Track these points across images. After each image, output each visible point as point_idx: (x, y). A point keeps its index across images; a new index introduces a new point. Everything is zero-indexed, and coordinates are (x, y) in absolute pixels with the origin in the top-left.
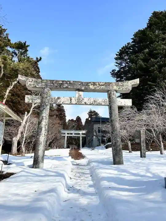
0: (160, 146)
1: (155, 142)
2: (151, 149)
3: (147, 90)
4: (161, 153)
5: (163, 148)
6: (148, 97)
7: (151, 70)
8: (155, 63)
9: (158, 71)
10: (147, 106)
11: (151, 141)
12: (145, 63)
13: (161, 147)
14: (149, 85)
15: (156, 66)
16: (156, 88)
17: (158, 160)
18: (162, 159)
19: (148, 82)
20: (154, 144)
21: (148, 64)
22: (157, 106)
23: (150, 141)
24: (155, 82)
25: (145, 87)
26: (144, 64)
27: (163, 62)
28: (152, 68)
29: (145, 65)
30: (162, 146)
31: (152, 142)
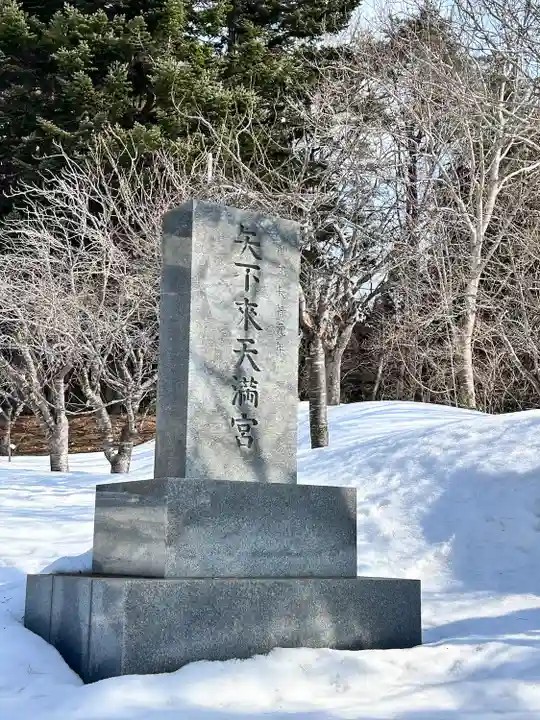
0: (54, 433)
1: (32, 413)
2: (13, 447)
3: (26, 155)
4: (55, 467)
5: (66, 444)
6: (23, 189)
7: (58, 61)
8: (80, 30)
9: (90, 74)
10: (14, 235)
11: (20, 409)
12: (34, 19)
13: (56, 436)
14: (41, 131)
15: (84, 45)
16: (64, 155)
17: (28, 498)
18: (49, 490)
19: (40, 119)
20: (28, 423)
21: (48, 27)
22: (64, 243)
23: (15, 408)
24: (72, 126)
25: (21, 141)
26: (28, 23)
27: (117, 34)
28: (63, 51)
29: (34, 29)
30: (64, 434)
31: (21, 414)
